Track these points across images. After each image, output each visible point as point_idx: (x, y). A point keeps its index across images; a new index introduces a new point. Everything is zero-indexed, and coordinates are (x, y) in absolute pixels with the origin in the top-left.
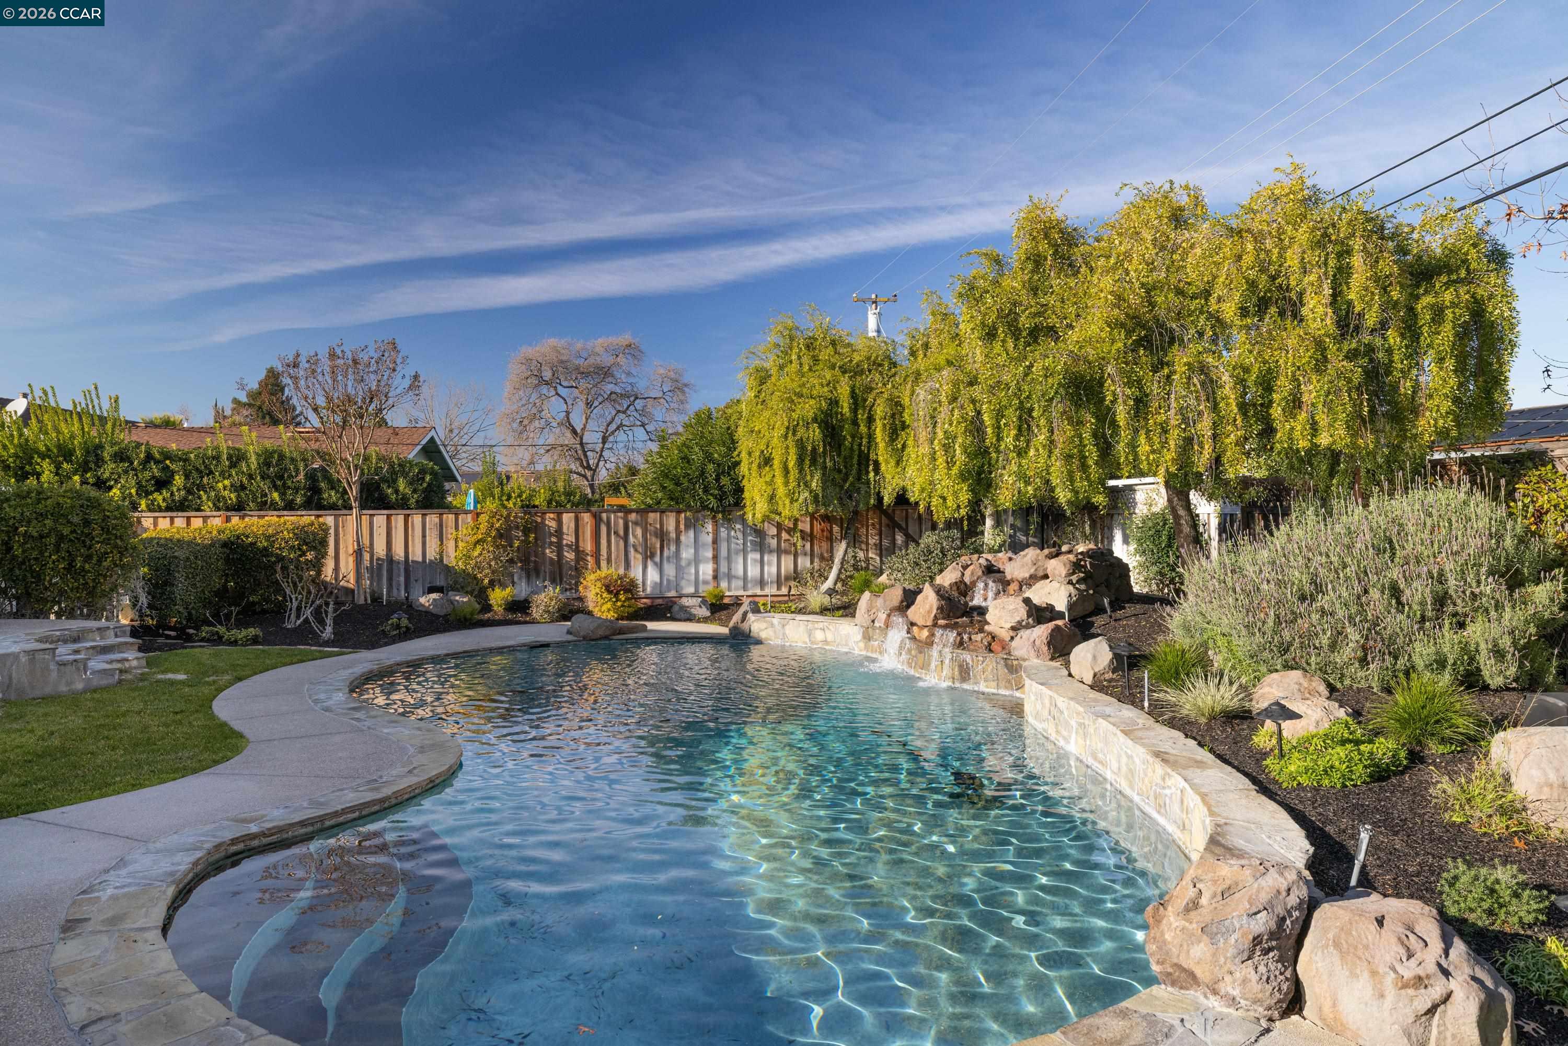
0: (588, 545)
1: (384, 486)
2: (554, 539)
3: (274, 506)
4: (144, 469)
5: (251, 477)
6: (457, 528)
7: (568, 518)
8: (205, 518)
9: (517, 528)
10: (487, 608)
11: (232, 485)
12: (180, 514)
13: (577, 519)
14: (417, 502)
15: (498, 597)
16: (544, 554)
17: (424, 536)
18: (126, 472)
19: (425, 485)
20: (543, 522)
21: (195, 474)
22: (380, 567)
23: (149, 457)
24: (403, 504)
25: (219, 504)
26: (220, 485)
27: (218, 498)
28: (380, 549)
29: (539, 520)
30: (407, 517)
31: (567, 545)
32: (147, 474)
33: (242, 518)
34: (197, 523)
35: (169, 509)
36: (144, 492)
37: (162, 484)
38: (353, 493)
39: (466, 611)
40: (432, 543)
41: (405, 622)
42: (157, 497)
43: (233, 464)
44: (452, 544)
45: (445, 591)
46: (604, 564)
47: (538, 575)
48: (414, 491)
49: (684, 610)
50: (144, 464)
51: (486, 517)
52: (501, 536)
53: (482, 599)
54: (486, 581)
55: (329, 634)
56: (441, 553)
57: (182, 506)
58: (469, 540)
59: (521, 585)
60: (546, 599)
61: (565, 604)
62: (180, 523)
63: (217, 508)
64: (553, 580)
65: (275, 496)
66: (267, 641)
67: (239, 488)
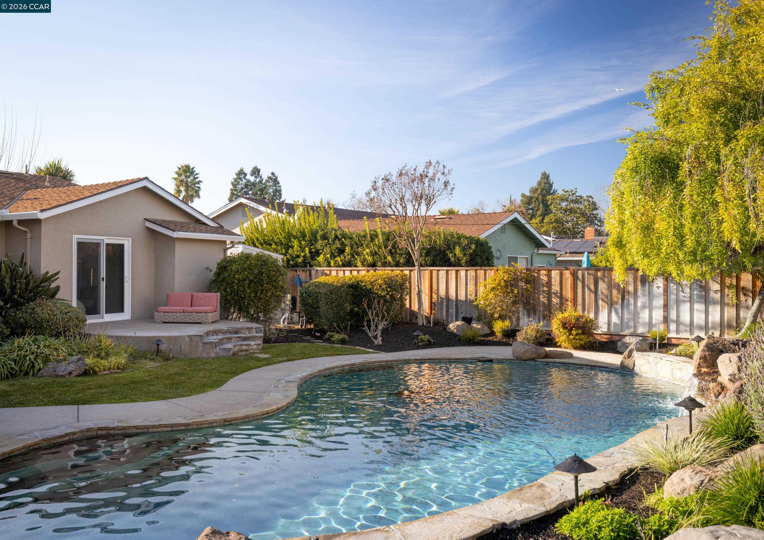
0: (568, 294)
1: (448, 252)
2: (545, 289)
3: (389, 264)
4: (334, 244)
5: (380, 247)
6: (485, 279)
7: (555, 274)
8: (358, 271)
9: (522, 280)
10: (492, 333)
11: (371, 252)
12: (348, 268)
13: (561, 275)
14: (466, 262)
15: (499, 326)
16: (539, 299)
17: (466, 284)
18: (326, 245)
19: (471, 251)
20: (538, 277)
21: (355, 246)
22: (442, 302)
23: (336, 237)
24: (457, 264)
25: (364, 263)
26: (365, 252)
27: (365, 260)
28: (442, 292)
29: (536, 275)
30: (457, 271)
31: (554, 293)
32: (334, 247)
33: (375, 271)
34: (355, 273)
35: (344, 266)
36: (333, 256)
37: (341, 251)
38: (416, 256)
39: (469, 333)
40: (471, 288)
41: (426, 337)
42: (338, 259)
43: (372, 240)
44: (481, 290)
45: (468, 321)
46: (580, 308)
47: (535, 313)
48: (465, 255)
49: (626, 346)
50: (334, 241)
51: (500, 272)
52: (512, 285)
53: (491, 327)
54: (496, 315)
55: (379, 341)
56: (476, 295)
57: (348, 264)
58: (489, 287)
59: (524, 320)
60: (529, 330)
61: (542, 335)
62: (347, 273)
63: (363, 265)
64: (544, 317)
65: (389, 258)
66: (350, 343)
67: (373, 254)
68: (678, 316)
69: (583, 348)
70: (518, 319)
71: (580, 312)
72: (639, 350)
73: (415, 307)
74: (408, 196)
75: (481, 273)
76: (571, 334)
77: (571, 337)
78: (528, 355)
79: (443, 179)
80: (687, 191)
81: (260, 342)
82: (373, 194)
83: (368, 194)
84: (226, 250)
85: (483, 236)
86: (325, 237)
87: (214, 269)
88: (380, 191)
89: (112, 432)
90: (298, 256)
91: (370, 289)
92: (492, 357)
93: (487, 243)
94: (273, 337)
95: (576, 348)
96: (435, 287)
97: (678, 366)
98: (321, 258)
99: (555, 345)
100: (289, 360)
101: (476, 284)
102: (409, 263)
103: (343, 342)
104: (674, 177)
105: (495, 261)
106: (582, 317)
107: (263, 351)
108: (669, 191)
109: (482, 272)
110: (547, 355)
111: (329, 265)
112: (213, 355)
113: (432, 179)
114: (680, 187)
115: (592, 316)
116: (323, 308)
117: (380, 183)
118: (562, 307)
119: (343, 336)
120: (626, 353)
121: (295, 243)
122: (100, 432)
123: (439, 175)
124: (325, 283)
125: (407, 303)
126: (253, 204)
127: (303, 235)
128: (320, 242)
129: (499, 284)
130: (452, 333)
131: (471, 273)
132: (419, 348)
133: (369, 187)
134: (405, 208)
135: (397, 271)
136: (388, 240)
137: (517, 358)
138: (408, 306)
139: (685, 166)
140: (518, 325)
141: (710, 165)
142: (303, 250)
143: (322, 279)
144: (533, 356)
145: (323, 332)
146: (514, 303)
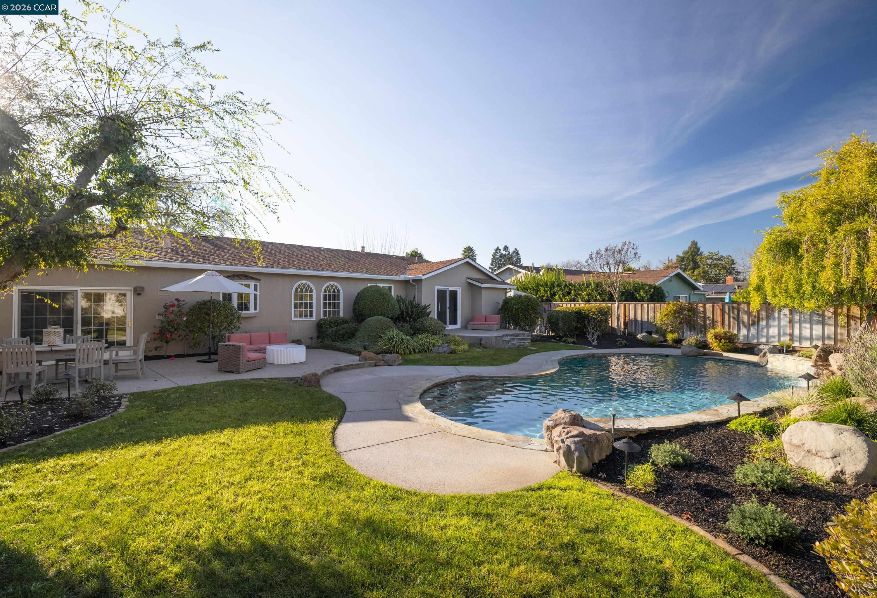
0: (718, 318)
1: (635, 293)
2: (702, 315)
3: (599, 301)
5: (592, 291)
6: (660, 309)
7: (709, 306)
8: (579, 304)
9: (685, 310)
10: (666, 341)
11: (587, 294)
12: (573, 303)
13: (713, 307)
14: (648, 299)
15: (670, 337)
16: (698, 321)
17: (648, 312)
18: (560, 290)
19: (651, 293)
20: (697, 308)
21: (577, 291)
22: (632, 322)
23: (566, 285)
24: (642, 300)
25: (583, 300)
26: (583, 294)
27: (583, 298)
28: (632, 316)
29: (695, 307)
30: (642, 305)
31: (708, 318)
32: (565, 291)
33: (589, 304)
34: (577, 305)
35: (570, 301)
36: (564, 296)
37: (569, 293)
38: (616, 296)
39: (651, 340)
40: (651, 314)
41: (624, 342)
42: (567, 297)
43: (588, 287)
44: (658, 316)
45: (650, 333)
46: (726, 327)
47: (695, 330)
48: (647, 295)
49: (760, 351)
50: (564, 288)
51: (671, 305)
52: (678, 313)
53: (665, 337)
54: (669, 330)
55: (595, 343)
56: (654, 318)
57: (573, 300)
58: (663, 314)
59: (687, 333)
60: (691, 340)
61: (701, 342)
62: (573, 306)
63: (582, 301)
64: (701, 333)
65: (598, 297)
66: (577, 343)
67: (589, 295)
69: (729, 351)
70: (683, 333)
71: (726, 329)
72: (771, 352)
73: (615, 325)
74: (611, 261)
75: (658, 305)
76: (720, 342)
77: (721, 344)
78: (692, 354)
79: (633, 252)
80: (805, 261)
81: (530, 341)
82: (590, 261)
83: (587, 261)
84: (506, 293)
85: (657, 284)
86: (559, 286)
87: (501, 304)
88: (594, 259)
89: (476, 378)
90: (543, 296)
91: (588, 315)
92: (668, 353)
93: (661, 288)
94: (534, 340)
95: (724, 351)
96: (627, 314)
97: (801, 362)
98: (557, 297)
99: (709, 348)
100: (548, 351)
101: (654, 312)
102: (611, 299)
103: (574, 343)
104: (796, 253)
105: (666, 299)
106: (729, 332)
107: (532, 345)
108: (792, 260)
109: (659, 305)
110: (705, 354)
111: (562, 301)
112: (507, 347)
113: (626, 252)
114: (800, 258)
115: (735, 332)
116: (561, 324)
117: (594, 256)
118: (713, 327)
119: (573, 340)
120: (761, 354)
121: (542, 289)
123: (630, 249)
125: (610, 322)
126: (515, 268)
127: (546, 285)
128: (556, 288)
129: (670, 312)
130: (640, 340)
131: (651, 305)
132: (620, 347)
133: (588, 257)
134: (610, 269)
135: (603, 304)
136: (597, 287)
137: (685, 355)
138: (610, 325)
139: (804, 247)
140: (683, 336)
141: (821, 246)
142: (546, 293)
143: (559, 309)
144: (696, 354)
145: (561, 338)
146: (681, 323)
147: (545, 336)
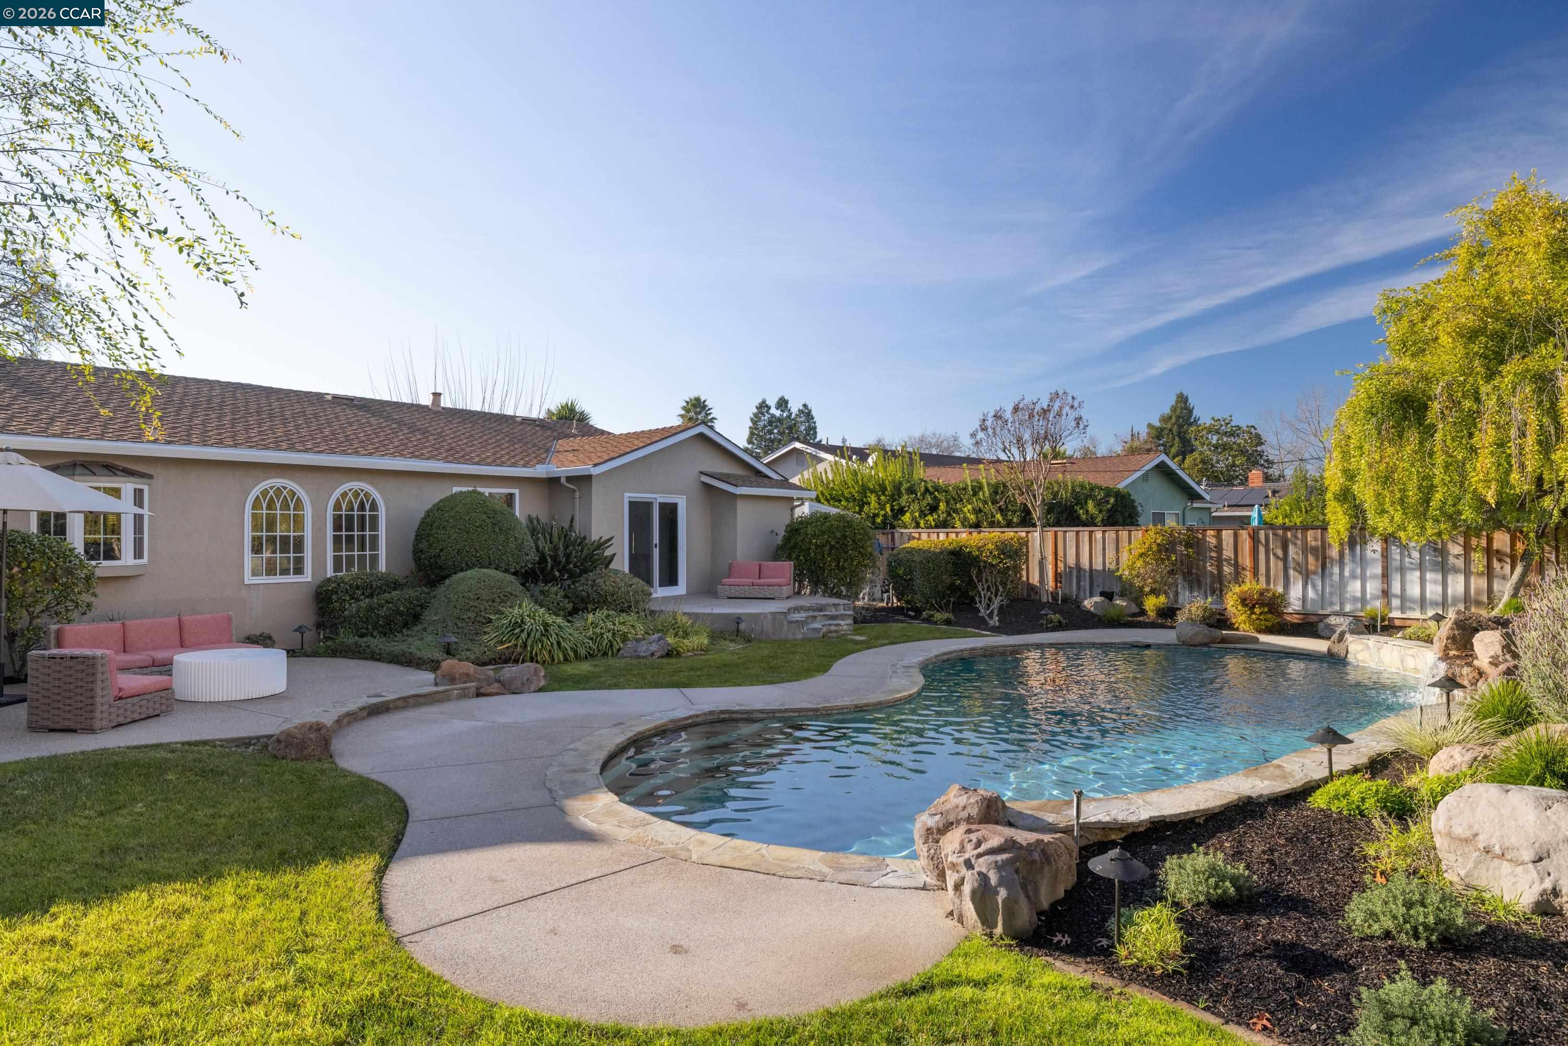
0: (1246, 560)
1: (1077, 508)
2: (1213, 554)
3: (999, 525)
4: (924, 498)
5: (985, 502)
6: (1130, 543)
7: (1227, 535)
8: (957, 533)
9: (1180, 543)
10: (1143, 612)
11: (974, 509)
12: (943, 530)
13: (1236, 536)
14: (1103, 520)
15: (1151, 603)
16: (1205, 568)
17: (1104, 549)
18: (913, 501)
19: (1109, 506)
20: (1204, 539)
21: (952, 502)
22: (1071, 572)
23: (927, 490)
24: (1091, 523)
25: (965, 523)
26: (965, 510)
27: (965, 519)
28: (1071, 561)
29: (1200, 536)
30: (1091, 532)
31: (1226, 560)
32: (925, 503)
33: (979, 532)
34: (953, 536)
35: (937, 527)
36: (923, 514)
37: (934, 509)
38: (1036, 514)
39: (1113, 612)
40: (1111, 554)
41: (1056, 617)
42: (930, 518)
43: (975, 493)
44: (1125, 557)
45: (1109, 596)
46: (1262, 579)
47: (1199, 586)
48: (1100, 511)
49: (1331, 629)
50: (924, 494)
51: (1151, 533)
52: (1167, 550)
53: (1140, 604)
54: (1147, 589)
55: (995, 621)
56: (1118, 563)
57: (943, 524)
58: (1136, 553)
59: (1184, 595)
60: (1193, 609)
61: (1213, 614)
62: (942, 537)
63: (964, 526)
64: (1213, 592)
65: (999, 517)
66: (956, 624)
67: (977, 511)
68: (1403, 589)
69: (1270, 631)
70: (1176, 594)
71: (1263, 584)
72: (1353, 632)
73: (1035, 579)
74: (1027, 436)
75: (1124, 534)
76: (1252, 613)
77: (1254, 616)
78: (1199, 639)
79: (1073, 415)
80: (1438, 436)
81: (850, 621)
82: (981, 435)
83: (973, 435)
84: (793, 509)
85: (1121, 486)
86: (911, 491)
87: (782, 533)
88: (990, 431)
89: (735, 716)
90: (876, 515)
91: (978, 557)
92: (1149, 641)
93: (1130, 495)
94: (859, 618)
95: (1259, 632)
96: (1061, 553)
97: (1412, 652)
98: (907, 517)
99: (1231, 627)
100: (891, 643)
101: (1117, 550)
102: (1026, 520)
103: (948, 622)
104: (1420, 420)
105: (1141, 520)
106: (1268, 590)
107: (856, 632)
108: (1413, 436)
109: (1126, 533)
110: (1224, 640)
111: (918, 526)
112: (800, 636)
113: (1059, 414)
114: (1429, 431)
115: (1280, 590)
116: (918, 581)
117: (989, 423)
118: (1237, 577)
119: (946, 615)
120: (1335, 636)
121: (873, 498)
122: (722, 716)
123: (1067, 409)
124: (920, 549)
125: (1024, 573)
126: (810, 450)
127: (883, 489)
128: (905, 497)
129: (1150, 548)
130: (1089, 612)
131: (1111, 534)
132: (1048, 630)
133: (976, 425)
134: (1023, 452)
135: (1010, 534)
136: (996, 493)
137: (1184, 643)
138: (1024, 579)
139: (1436, 406)
140: (1176, 601)
141: (1467, 404)
142: (882, 507)
143: (913, 544)
144: (1206, 640)
145: (919, 611)
146: (1171, 572)
147: (883, 609)
